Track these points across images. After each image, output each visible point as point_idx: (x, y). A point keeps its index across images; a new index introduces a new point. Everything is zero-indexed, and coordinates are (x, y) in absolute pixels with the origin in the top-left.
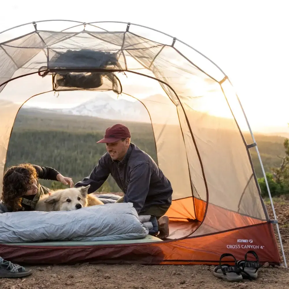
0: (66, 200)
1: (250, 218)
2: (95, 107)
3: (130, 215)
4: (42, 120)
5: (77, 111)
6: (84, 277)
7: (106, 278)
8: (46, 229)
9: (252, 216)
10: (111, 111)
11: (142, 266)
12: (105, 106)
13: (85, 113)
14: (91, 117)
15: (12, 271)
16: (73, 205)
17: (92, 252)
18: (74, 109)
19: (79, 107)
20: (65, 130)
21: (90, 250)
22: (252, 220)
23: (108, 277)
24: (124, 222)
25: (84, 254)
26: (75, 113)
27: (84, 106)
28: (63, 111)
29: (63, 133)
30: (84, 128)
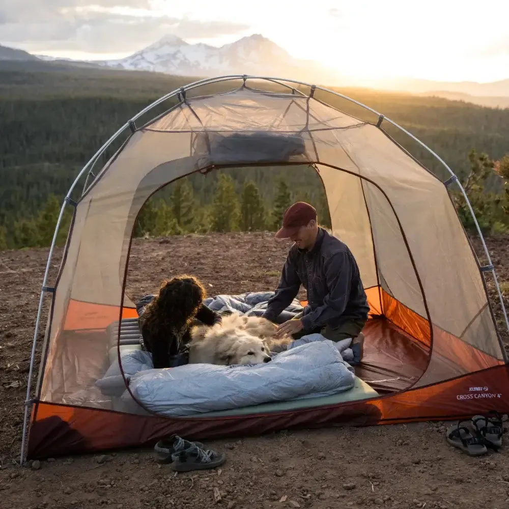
0: (247, 353)
1: (479, 351)
2: (159, 57)
3: (336, 364)
4: (76, 80)
5: (132, 64)
6: (291, 457)
7: (320, 459)
8: (233, 397)
9: (482, 349)
10: (184, 63)
11: (355, 429)
12: (174, 56)
13: (143, 66)
14: (154, 73)
15: (203, 460)
16: (260, 359)
17: (293, 418)
18: (125, 60)
19: (133, 57)
20: (115, 95)
21: (291, 415)
22: (482, 356)
23: (322, 457)
24: (330, 378)
25: (282, 421)
26: (128, 67)
27: (141, 55)
28: (109, 64)
29: (111, 99)
30: (143, 91)
